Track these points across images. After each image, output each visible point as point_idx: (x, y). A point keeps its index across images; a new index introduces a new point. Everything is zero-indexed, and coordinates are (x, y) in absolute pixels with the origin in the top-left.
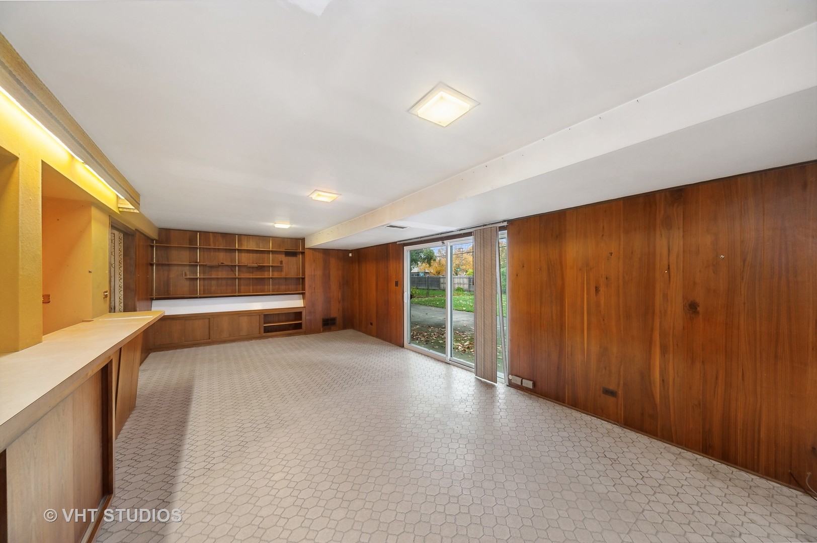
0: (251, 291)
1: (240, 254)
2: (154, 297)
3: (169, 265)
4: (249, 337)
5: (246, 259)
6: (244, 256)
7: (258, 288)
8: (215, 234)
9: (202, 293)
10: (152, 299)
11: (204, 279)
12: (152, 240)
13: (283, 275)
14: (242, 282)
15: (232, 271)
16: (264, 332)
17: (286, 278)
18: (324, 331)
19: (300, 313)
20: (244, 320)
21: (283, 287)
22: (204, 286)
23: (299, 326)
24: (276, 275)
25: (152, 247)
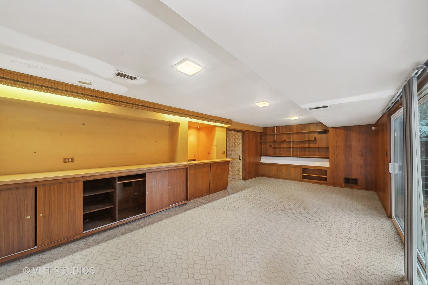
0: (298, 155)
1: (293, 135)
2: (262, 155)
3: (266, 142)
4: (295, 179)
5: (296, 138)
6: (295, 136)
7: (302, 153)
8: (282, 127)
9: (277, 154)
10: (261, 156)
11: (278, 148)
12: (261, 133)
13: (317, 146)
14: (294, 150)
15: (289, 144)
16: (303, 179)
17: (319, 148)
18: (345, 187)
19: (326, 171)
20: (292, 170)
21: (317, 153)
22: (278, 151)
23: (326, 179)
24: (312, 146)
25: (261, 135)
